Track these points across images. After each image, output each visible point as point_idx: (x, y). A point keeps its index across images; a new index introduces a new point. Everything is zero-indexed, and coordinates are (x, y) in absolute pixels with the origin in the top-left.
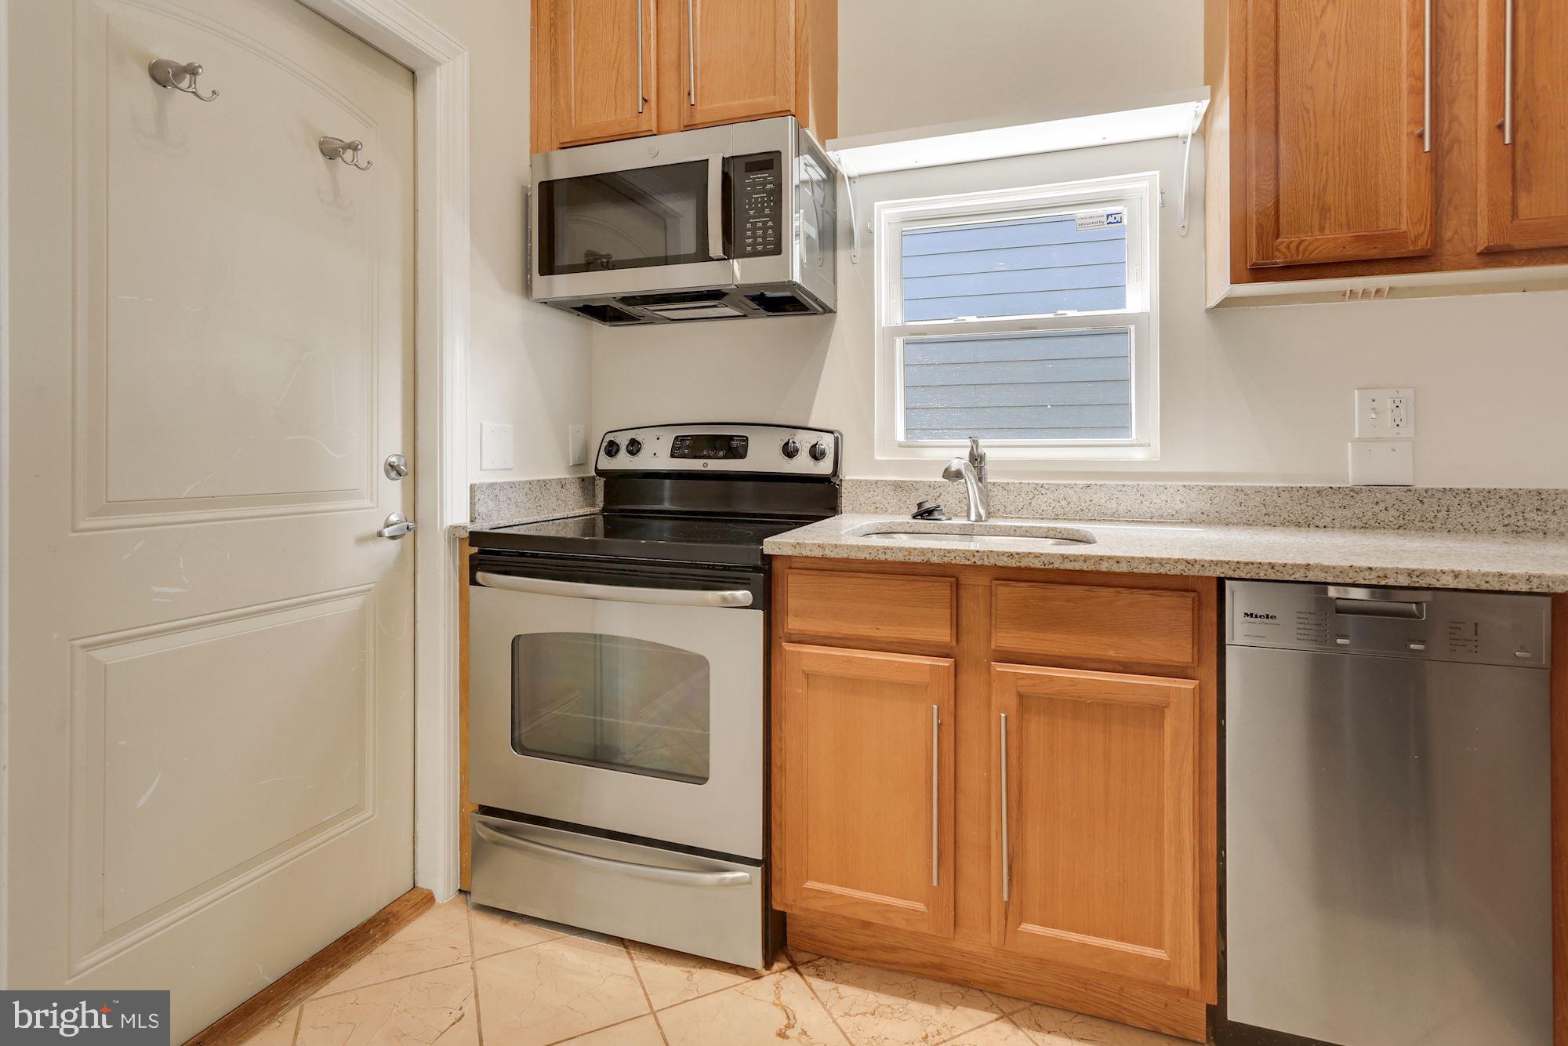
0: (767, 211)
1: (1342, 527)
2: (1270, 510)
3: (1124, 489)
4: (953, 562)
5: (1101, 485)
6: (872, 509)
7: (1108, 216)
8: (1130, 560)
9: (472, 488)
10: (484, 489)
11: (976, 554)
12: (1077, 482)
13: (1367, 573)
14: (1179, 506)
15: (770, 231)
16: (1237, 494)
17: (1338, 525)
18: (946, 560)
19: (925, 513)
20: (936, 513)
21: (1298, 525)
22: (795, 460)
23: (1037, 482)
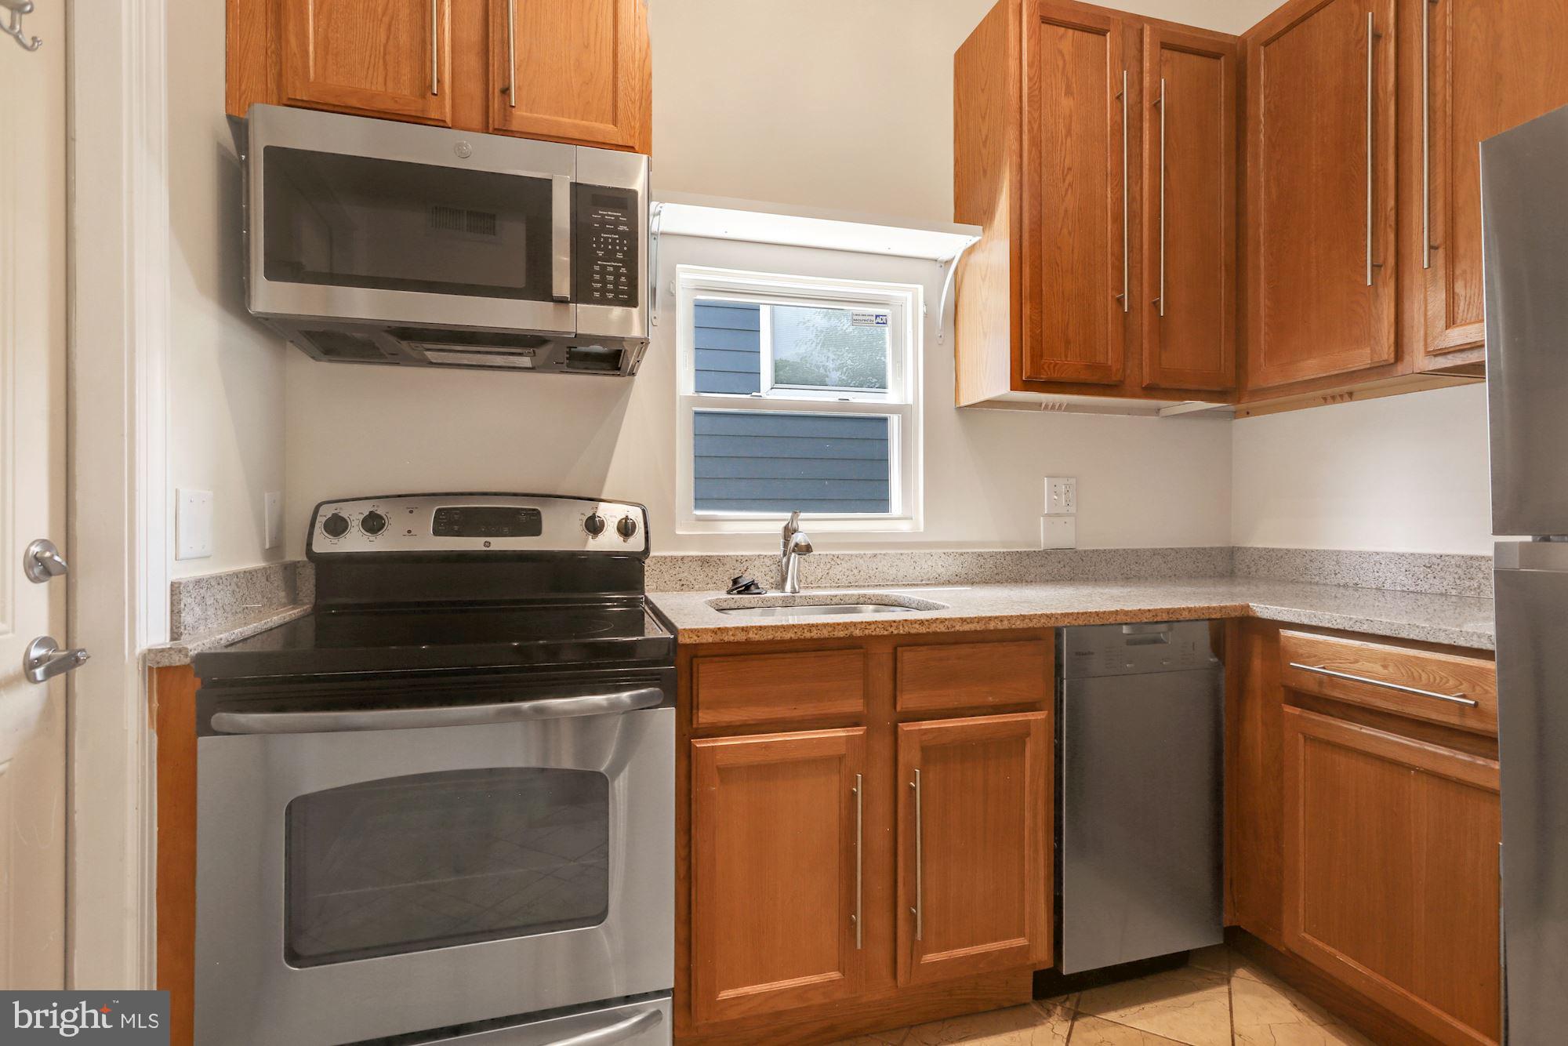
0: (620, 256)
1: (1040, 581)
2: (1000, 570)
3: (902, 557)
4: (874, 634)
5: (884, 555)
6: (678, 587)
7: (877, 316)
8: (1010, 618)
9: (175, 589)
10: (191, 587)
11: (893, 624)
12: (866, 552)
13: (1147, 613)
14: (941, 570)
15: (623, 279)
16: (979, 558)
17: (1038, 580)
18: (867, 632)
19: (743, 587)
20: (753, 587)
21: (1016, 581)
22: (600, 536)
23: (834, 553)
